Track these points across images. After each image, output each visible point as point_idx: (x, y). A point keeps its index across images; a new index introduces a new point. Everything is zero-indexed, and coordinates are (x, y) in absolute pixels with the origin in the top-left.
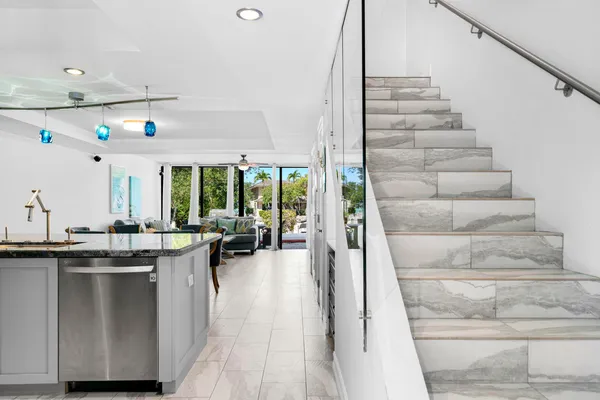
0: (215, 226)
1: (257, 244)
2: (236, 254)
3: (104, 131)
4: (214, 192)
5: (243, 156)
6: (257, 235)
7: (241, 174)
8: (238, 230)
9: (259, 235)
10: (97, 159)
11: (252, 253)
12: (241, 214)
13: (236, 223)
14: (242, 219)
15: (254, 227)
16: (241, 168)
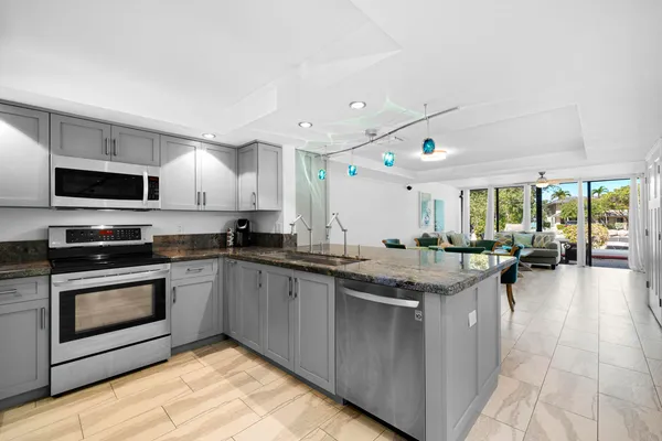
0: (510, 240)
1: (559, 259)
2: (533, 267)
3: (389, 158)
4: (511, 209)
5: (542, 174)
6: (559, 250)
7: (539, 191)
8: (536, 244)
9: (561, 249)
10: (409, 188)
11: (553, 267)
12: (539, 229)
13: (534, 238)
14: (540, 234)
15: (554, 242)
16: (539, 186)
